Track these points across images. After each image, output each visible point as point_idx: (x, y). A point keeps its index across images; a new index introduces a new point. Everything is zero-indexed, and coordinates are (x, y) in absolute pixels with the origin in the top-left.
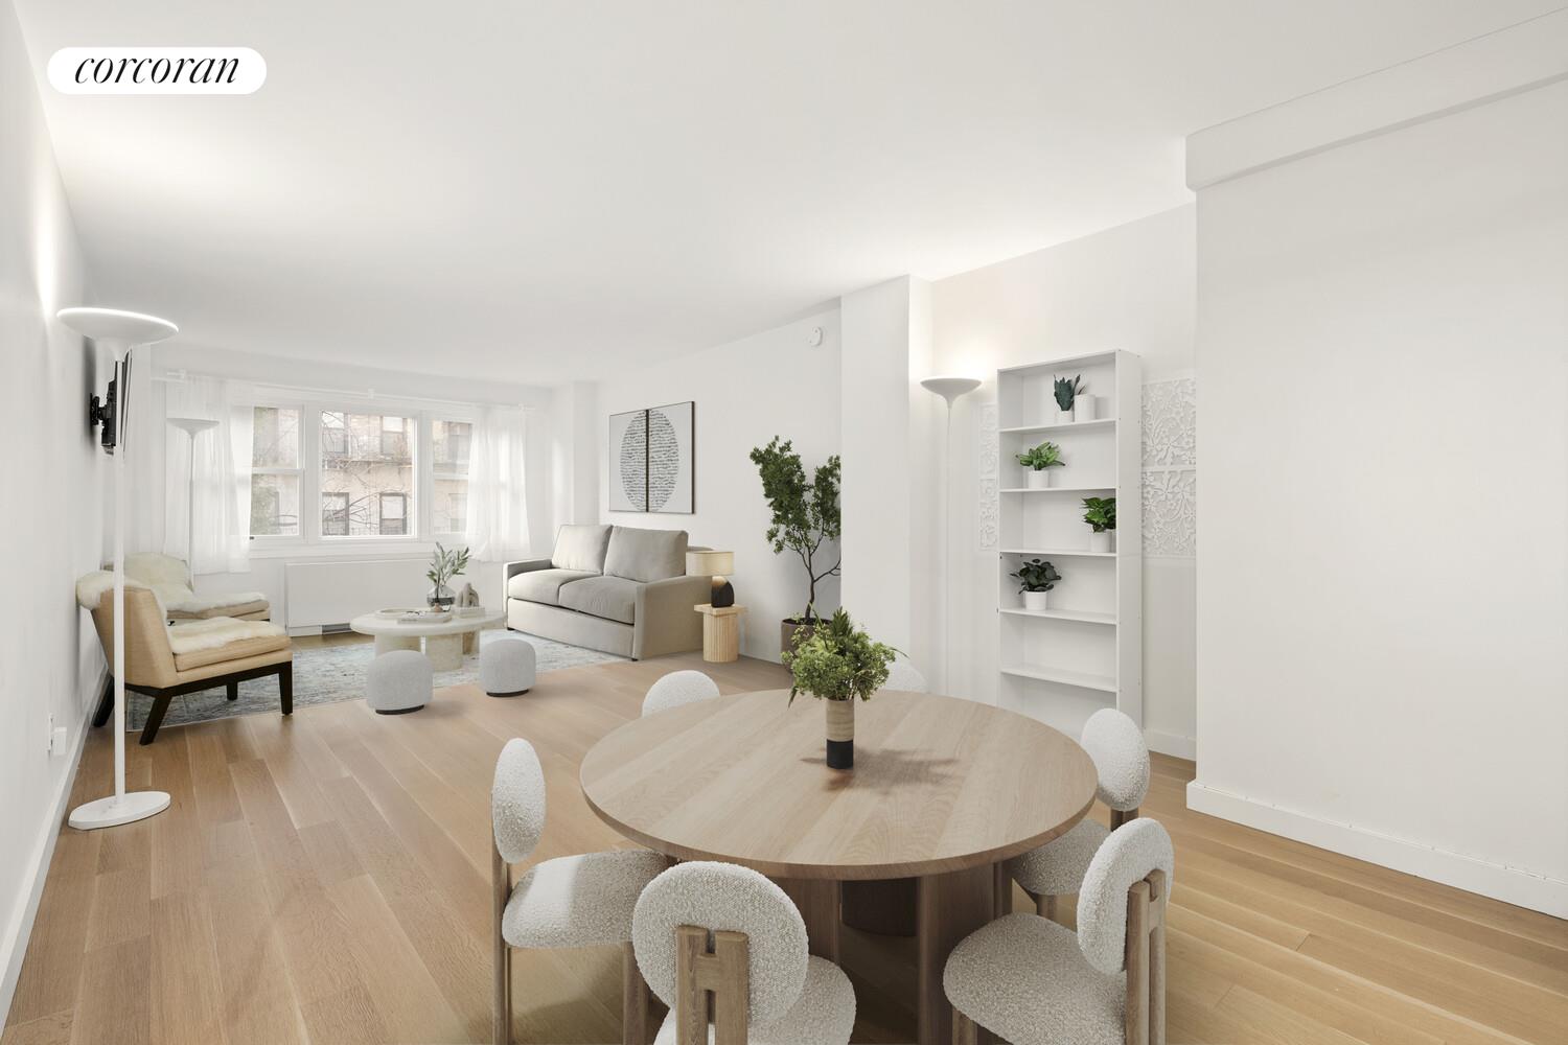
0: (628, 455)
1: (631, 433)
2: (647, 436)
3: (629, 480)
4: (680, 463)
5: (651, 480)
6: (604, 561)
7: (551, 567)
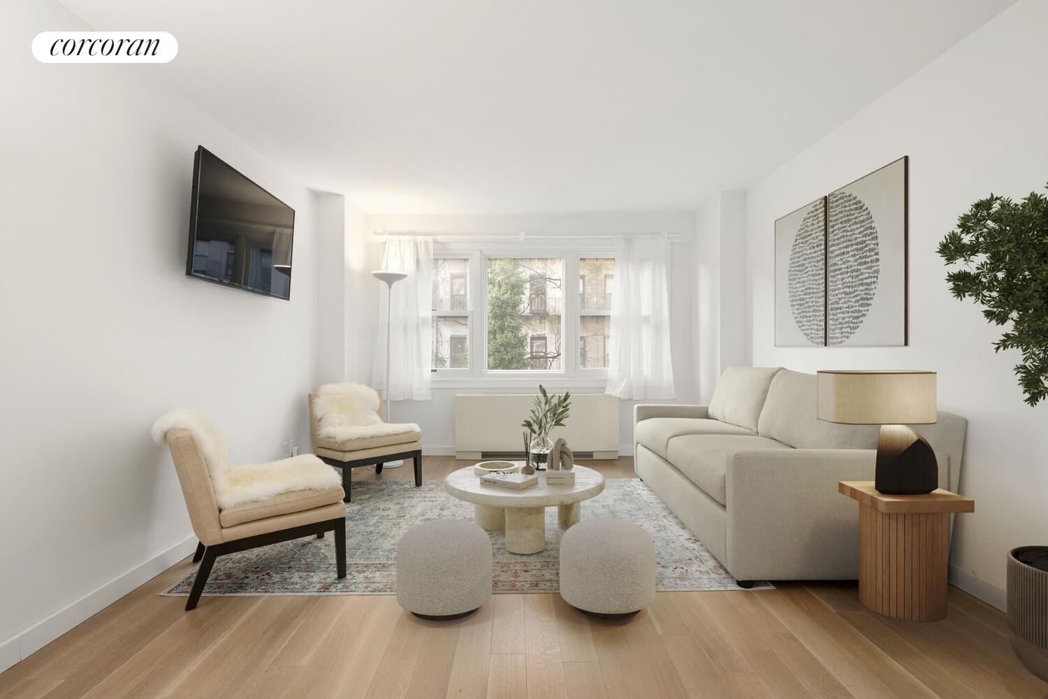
0: (798, 268)
1: (803, 236)
2: (826, 235)
3: (799, 302)
4: (882, 265)
5: (831, 299)
6: (760, 410)
7: (707, 417)
